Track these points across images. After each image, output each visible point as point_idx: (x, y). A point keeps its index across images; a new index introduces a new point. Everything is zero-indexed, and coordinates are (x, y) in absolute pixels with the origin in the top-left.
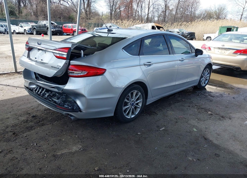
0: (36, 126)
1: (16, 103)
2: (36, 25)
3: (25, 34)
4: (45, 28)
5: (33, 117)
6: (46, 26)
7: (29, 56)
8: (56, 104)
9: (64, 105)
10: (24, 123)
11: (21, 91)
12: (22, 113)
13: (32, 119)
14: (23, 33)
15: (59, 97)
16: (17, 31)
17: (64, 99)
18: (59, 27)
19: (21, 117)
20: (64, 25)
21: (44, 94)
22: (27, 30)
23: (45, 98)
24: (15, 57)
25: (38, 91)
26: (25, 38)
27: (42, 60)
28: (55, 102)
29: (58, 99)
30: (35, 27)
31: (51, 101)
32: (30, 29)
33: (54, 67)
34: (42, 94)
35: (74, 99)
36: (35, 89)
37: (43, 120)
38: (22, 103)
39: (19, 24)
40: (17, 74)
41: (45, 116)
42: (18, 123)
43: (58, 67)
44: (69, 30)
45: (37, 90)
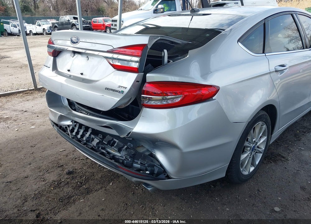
0: (77, 195)
1: (39, 145)
2: (58, 22)
3: (45, 34)
4: (69, 25)
5: (69, 173)
6: (70, 23)
7: (55, 67)
8: (117, 164)
9: (132, 164)
10: (55, 188)
11: (44, 120)
12: (50, 165)
13: (68, 178)
14: (41, 34)
15: (120, 147)
16: (34, 32)
17: (133, 152)
18: (87, 22)
19: (49, 173)
20: (93, 19)
21: (90, 140)
22: (47, 29)
23: (92, 149)
24: (33, 65)
25: (77, 133)
26: (45, 40)
27: (82, 74)
28: (114, 158)
29: (119, 151)
30: (56, 25)
31: (105, 156)
32: (50, 27)
33: (112, 90)
34: (86, 140)
35: (150, 150)
36: (71, 128)
37: (87, 180)
38: (47, 143)
39: (36, 22)
40: (38, 91)
41: (89, 170)
42: (44, 188)
43: (120, 89)
44: (100, 25)
45: (76, 131)
